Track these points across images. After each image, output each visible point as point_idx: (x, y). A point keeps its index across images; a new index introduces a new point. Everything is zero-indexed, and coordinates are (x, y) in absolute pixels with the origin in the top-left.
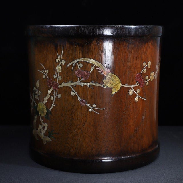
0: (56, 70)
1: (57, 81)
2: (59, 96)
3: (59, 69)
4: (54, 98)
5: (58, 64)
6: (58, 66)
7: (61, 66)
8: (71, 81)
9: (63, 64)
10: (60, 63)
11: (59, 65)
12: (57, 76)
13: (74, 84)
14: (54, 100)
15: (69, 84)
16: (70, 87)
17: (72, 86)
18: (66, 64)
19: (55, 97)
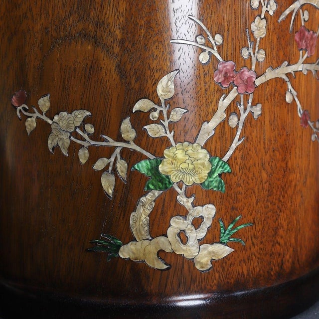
0: (252, 33)
1: (251, 65)
2: (257, 111)
3: (259, 28)
4: (239, 120)
5: (257, 13)
6: (257, 19)
7: (265, 18)
8: (286, 63)
9: (271, 13)
10: (264, 9)
11: (260, 16)
12: (251, 51)
13: (291, 69)
14: (240, 127)
15: (281, 72)
16: (283, 80)
17: (288, 75)
18: (278, 13)
19: (244, 116)
